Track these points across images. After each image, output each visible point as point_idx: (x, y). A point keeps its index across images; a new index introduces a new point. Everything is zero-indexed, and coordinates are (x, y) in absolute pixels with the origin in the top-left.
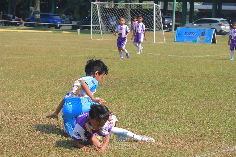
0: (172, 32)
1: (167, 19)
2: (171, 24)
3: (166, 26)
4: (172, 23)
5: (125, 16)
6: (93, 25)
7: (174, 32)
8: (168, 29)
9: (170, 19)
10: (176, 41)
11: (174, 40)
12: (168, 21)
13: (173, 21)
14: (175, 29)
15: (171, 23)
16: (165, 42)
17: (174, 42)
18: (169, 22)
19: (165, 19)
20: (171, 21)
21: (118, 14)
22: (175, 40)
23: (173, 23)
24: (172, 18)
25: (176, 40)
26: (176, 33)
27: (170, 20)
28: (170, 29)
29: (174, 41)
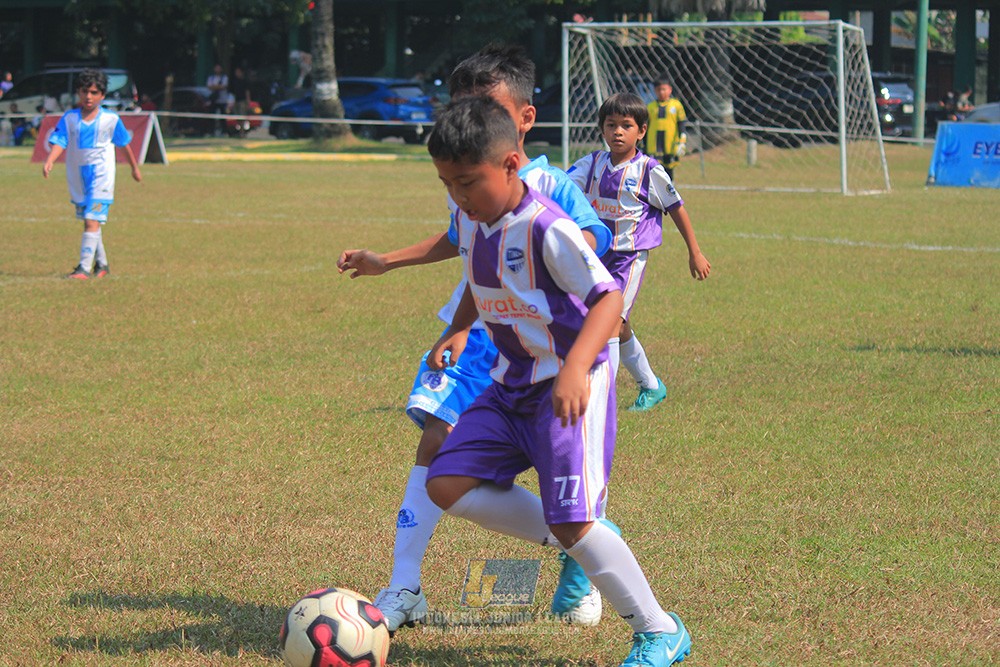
0: (913, 144)
1: (892, 86)
2: (908, 109)
3: (888, 118)
4: (914, 103)
5: (710, 79)
6: (573, 121)
7: (925, 144)
8: (898, 130)
9: (904, 87)
10: (934, 184)
11: (925, 179)
12: (895, 95)
13: (915, 96)
14: (930, 131)
15: (908, 103)
16: (889, 186)
17: (926, 188)
18: (899, 101)
19: (883, 84)
20: (910, 97)
21: (679, 74)
22: (930, 176)
23: (917, 106)
24: (912, 84)
25: (936, 178)
26: (936, 148)
27: (906, 93)
28: (908, 129)
29: (928, 183)
